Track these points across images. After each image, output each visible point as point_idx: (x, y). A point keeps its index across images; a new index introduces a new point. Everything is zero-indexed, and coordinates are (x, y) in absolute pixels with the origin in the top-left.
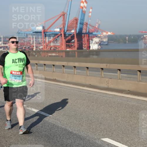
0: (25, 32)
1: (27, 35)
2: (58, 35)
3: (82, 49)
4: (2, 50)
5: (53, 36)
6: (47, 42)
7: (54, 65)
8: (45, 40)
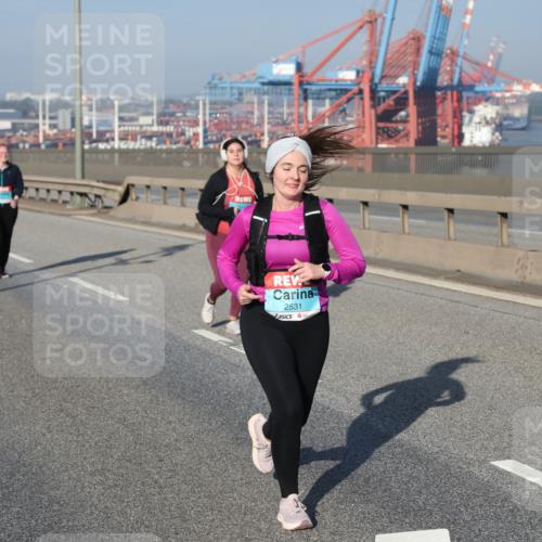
0: (236, 82)
1: (240, 94)
2: (349, 94)
3: (435, 143)
4: (154, 144)
5: (331, 99)
6: (310, 119)
8: (302, 110)
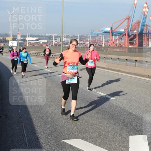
0: (97, 32)
1: (98, 34)
2: (123, 35)
3: (142, 46)
5: (118, 36)
6: (114, 40)
7: (119, 59)
8: (112, 38)
